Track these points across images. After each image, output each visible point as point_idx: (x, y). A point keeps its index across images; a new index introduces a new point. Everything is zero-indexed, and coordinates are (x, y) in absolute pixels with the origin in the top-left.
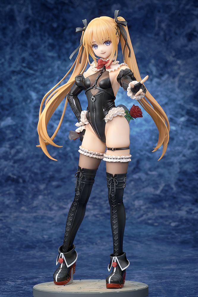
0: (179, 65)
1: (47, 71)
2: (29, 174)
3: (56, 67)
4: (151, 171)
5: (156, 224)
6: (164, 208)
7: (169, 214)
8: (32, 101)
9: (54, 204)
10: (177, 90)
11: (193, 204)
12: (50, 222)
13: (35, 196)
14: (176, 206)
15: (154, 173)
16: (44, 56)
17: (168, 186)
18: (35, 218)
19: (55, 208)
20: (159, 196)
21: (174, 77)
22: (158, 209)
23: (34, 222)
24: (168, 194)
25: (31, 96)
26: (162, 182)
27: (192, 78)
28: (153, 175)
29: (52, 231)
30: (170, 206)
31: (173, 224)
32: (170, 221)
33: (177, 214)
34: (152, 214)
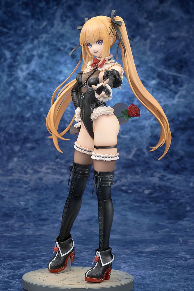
0: (150, 27)
1: (21, 30)
2: (3, 135)
3: (30, 26)
4: (123, 135)
5: (130, 191)
6: (137, 174)
7: (142, 180)
8: (5, 60)
9: (28, 167)
10: (149, 53)
11: (165, 170)
12: (26, 186)
13: (10, 158)
14: (148, 171)
15: (126, 136)
16: (18, 14)
17: (140, 150)
18: (11, 181)
19: (30, 171)
20: (132, 161)
21: (146, 39)
22: (131, 174)
23: (10, 186)
24: (140, 159)
25: (5, 55)
26: (134, 146)
27: (163, 41)
28: (126, 139)
29: (28, 197)
30: (142, 172)
31: (147, 192)
32: (144, 188)
33: (149, 180)
34: (126, 180)
